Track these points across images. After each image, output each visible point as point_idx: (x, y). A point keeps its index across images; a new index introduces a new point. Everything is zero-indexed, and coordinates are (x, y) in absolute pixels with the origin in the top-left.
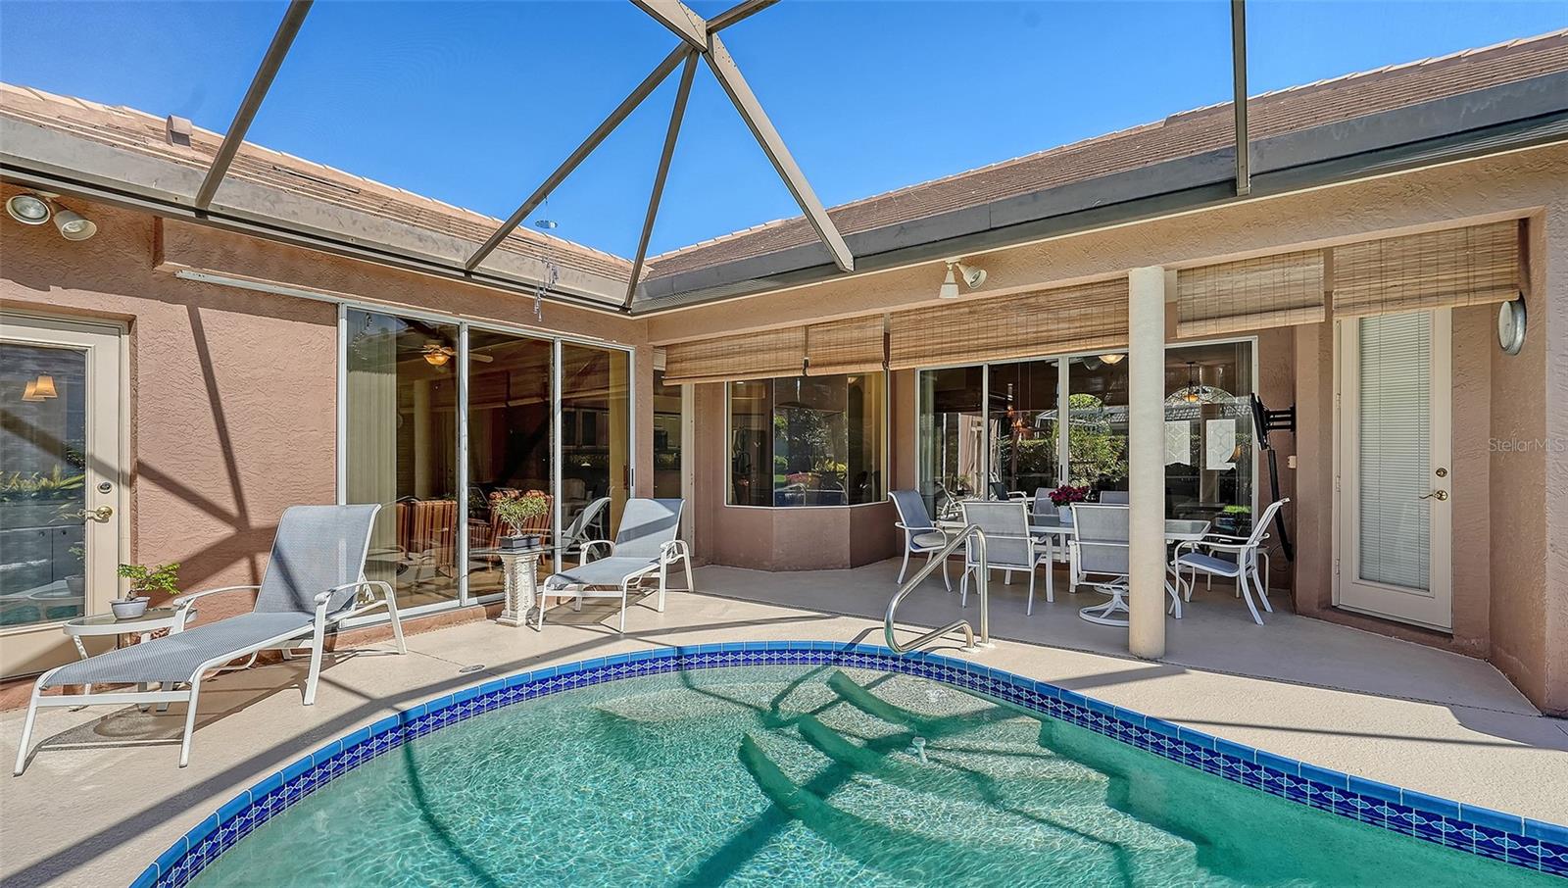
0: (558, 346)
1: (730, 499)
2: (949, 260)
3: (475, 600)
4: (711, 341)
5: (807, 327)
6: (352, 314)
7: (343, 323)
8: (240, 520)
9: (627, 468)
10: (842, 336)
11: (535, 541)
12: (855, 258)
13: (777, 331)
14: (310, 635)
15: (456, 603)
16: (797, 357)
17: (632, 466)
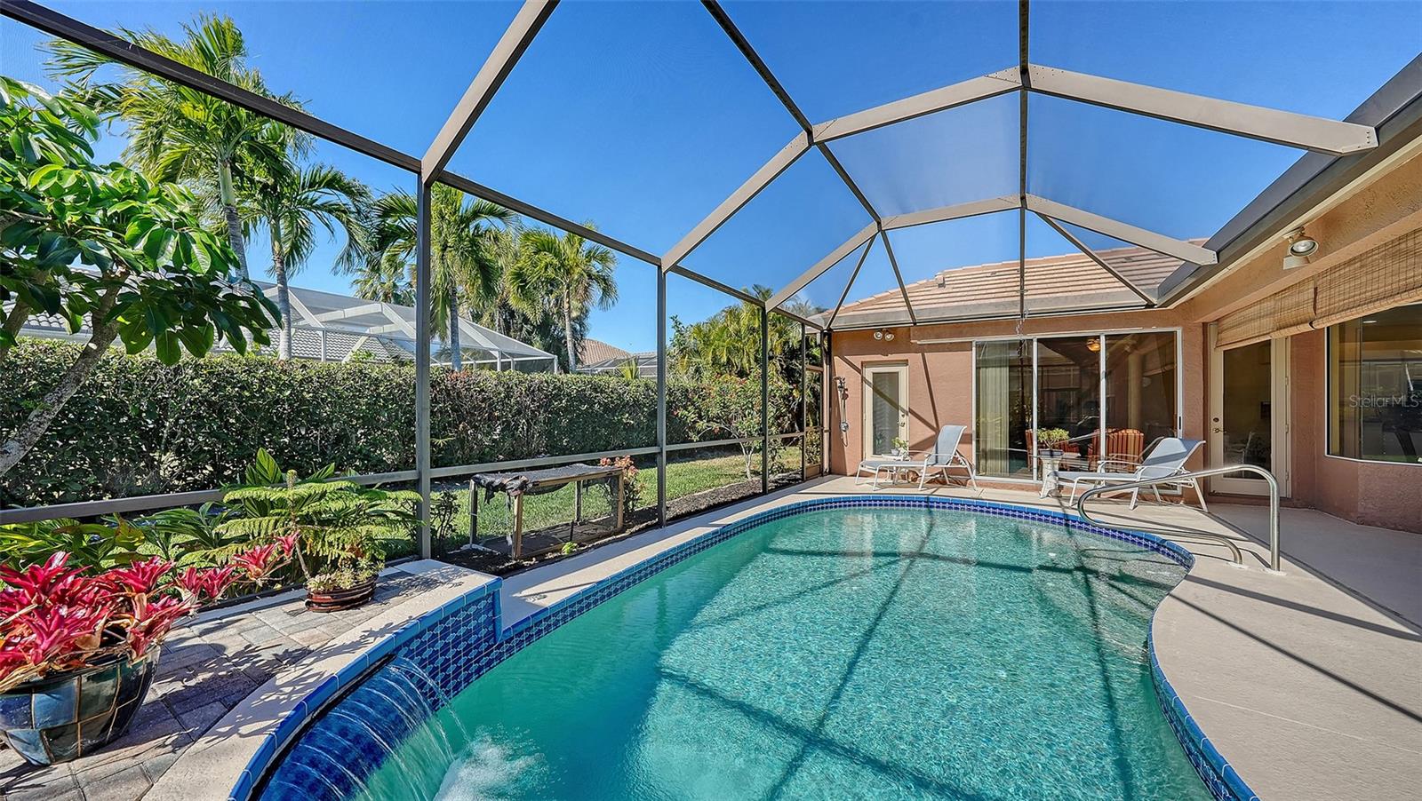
0: (1103, 337)
6: (977, 344)
7: (974, 349)
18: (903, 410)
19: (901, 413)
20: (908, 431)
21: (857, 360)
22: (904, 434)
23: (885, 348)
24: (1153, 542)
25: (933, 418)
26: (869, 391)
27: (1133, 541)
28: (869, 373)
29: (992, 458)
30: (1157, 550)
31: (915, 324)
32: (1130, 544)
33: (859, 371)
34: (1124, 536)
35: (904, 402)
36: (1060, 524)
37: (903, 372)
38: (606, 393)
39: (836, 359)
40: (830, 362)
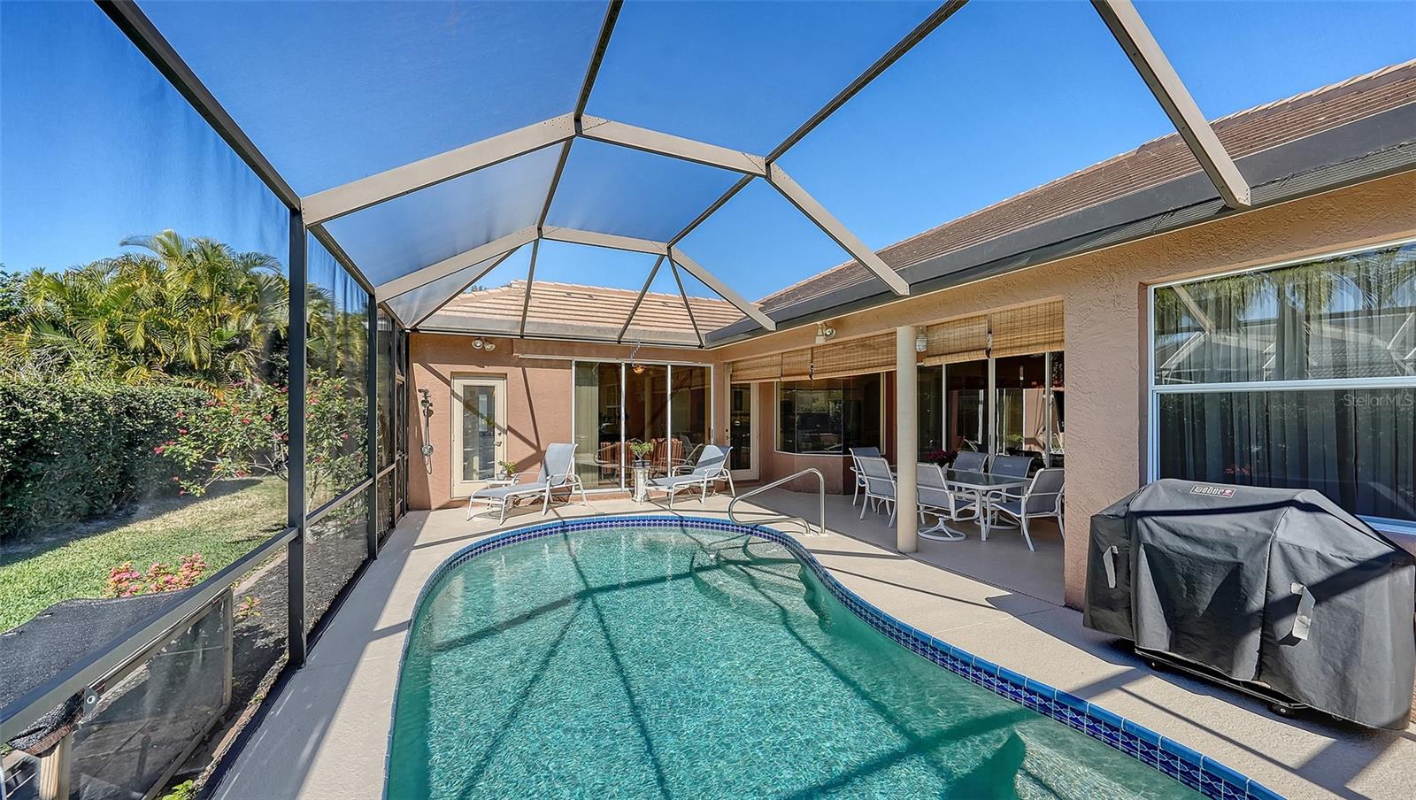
0: (669, 367)
1: (779, 448)
2: (818, 323)
3: (628, 489)
4: (748, 360)
5: (782, 353)
6: (578, 364)
7: (574, 368)
8: (538, 448)
9: (710, 429)
10: (794, 359)
11: (646, 464)
12: (776, 324)
13: (771, 356)
14: (545, 491)
15: (620, 489)
16: (777, 371)
17: (712, 428)
18: (499, 428)
19: (497, 432)
20: (505, 450)
21: (445, 369)
22: (500, 454)
23: (482, 358)
24: (747, 528)
25: (533, 434)
26: (458, 407)
27: (733, 530)
28: (458, 386)
29: (584, 472)
30: (751, 533)
31: (522, 337)
32: (730, 533)
33: (448, 383)
34: (725, 526)
35: (500, 419)
36: (676, 525)
37: (500, 387)
39: (416, 367)
40: (407, 370)
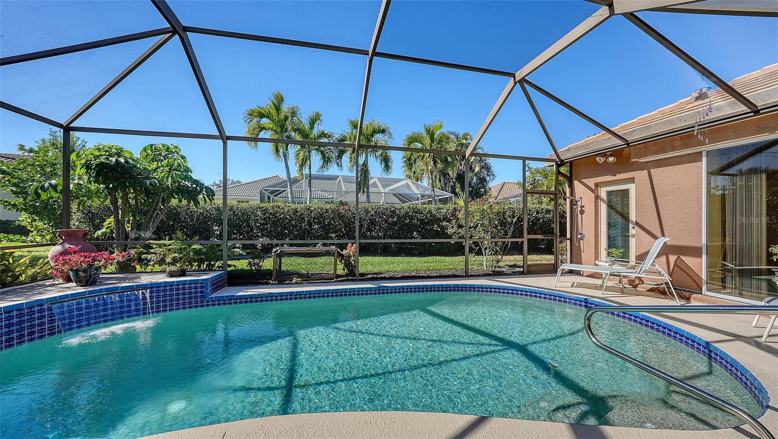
18: (632, 223)
19: (631, 226)
21: (591, 182)
22: (633, 245)
23: (610, 170)
25: (659, 230)
26: (603, 207)
28: (603, 192)
31: (628, 144)
33: (594, 191)
35: (633, 217)
37: (632, 188)
38: (423, 214)
39: (576, 183)
40: (571, 186)
